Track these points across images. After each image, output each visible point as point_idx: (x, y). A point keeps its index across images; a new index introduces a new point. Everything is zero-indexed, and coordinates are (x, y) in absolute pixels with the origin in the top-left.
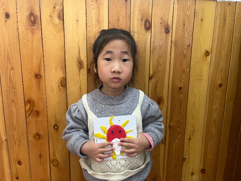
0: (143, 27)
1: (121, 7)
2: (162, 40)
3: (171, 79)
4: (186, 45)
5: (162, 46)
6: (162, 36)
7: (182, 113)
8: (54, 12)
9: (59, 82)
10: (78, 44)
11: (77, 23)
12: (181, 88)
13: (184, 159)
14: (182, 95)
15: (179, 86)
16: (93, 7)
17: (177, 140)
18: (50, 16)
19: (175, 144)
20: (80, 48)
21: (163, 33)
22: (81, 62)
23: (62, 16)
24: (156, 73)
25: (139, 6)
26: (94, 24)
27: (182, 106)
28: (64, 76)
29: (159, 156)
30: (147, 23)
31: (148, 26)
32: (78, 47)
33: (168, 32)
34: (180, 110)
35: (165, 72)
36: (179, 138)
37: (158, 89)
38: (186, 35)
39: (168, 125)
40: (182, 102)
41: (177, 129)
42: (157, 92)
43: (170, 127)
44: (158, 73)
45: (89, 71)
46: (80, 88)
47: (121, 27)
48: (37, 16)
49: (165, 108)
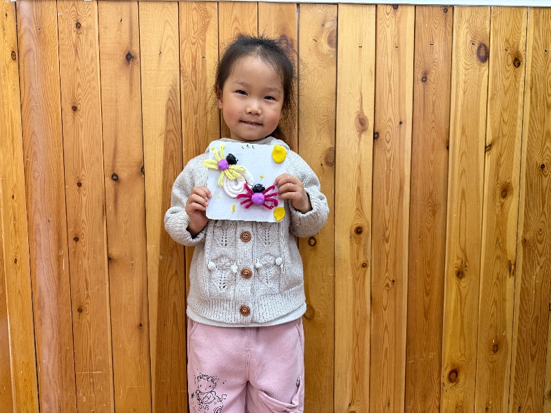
0: (475, 56)
1: (437, 22)
2: (508, 78)
3: (525, 148)
5: (508, 90)
6: (508, 71)
7: (546, 213)
8: (321, 32)
9: (323, 156)
10: (361, 89)
11: (360, 53)
12: (543, 166)
14: (545, 181)
15: (540, 163)
16: (388, 22)
17: (538, 267)
18: (314, 40)
19: (534, 277)
20: (363, 95)
21: (509, 66)
22: (363, 119)
23: (335, 39)
24: (499, 137)
25: (468, 21)
26: (388, 52)
27: (546, 201)
28: (332, 146)
29: (504, 300)
30: (483, 48)
31: (483, 55)
32: (359, 93)
33: (519, 64)
34: (543, 208)
35: (514, 137)
36: (541, 264)
37: (502, 168)
39: (520, 239)
40: (547, 193)
41: (540, 247)
42: (500, 175)
43: (525, 241)
44: (501, 139)
45: (376, 136)
46: (359, 167)
47: (436, 56)
48: (292, 40)
49: (514, 203)
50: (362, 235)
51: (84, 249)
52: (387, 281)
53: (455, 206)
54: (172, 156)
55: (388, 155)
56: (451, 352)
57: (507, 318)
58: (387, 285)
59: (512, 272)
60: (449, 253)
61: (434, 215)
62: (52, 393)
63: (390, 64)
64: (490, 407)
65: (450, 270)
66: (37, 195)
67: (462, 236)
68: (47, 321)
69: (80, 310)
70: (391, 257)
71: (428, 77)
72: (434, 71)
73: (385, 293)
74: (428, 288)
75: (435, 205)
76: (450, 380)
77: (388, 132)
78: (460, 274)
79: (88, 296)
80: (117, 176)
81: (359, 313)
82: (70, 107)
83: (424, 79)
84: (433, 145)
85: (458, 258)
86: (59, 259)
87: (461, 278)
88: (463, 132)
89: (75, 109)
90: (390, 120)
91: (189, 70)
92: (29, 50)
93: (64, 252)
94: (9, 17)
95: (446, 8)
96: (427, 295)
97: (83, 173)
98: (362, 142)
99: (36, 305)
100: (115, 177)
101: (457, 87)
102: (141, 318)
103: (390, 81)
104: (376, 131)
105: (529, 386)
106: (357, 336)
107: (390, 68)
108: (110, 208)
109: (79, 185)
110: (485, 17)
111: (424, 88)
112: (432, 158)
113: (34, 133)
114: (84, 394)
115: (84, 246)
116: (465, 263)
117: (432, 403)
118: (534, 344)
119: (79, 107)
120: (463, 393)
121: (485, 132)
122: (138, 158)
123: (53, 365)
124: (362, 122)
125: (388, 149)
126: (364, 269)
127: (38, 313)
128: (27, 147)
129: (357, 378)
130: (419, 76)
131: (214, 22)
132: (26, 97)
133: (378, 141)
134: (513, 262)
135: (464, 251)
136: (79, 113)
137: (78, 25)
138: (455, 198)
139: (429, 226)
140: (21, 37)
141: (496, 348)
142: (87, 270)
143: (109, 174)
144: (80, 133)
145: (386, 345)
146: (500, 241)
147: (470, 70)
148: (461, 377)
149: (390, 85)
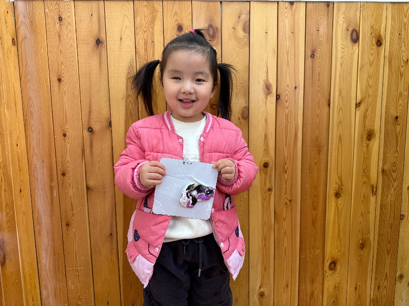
0: (349, 38)
1: (321, 14)
2: (372, 55)
4: (403, 60)
6: (373, 49)
7: (399, 151)
8: (238, 22)
9: (240, 112)
11: (266, 37)
12: (397, 118)
13: (402, 217)
14: (398, 128)
15: (395, 115)
16: (286, 15)
17: (393, 189)
18: (233, 28)
19: (390, 196)
20: (268, 68)
21: (374, 45)
22: (269, 85)
23: (248, 27)
24: (365, 97)
26: (287, 37)
27: (399, 141)
28: (247, 105)
29: (369, 212)
30: (354, 33)
32: (265, 66)
33: (381, 44)
34: (397, 147)
35: (376, 96)
36: (395, 187)
37: (368, 119)
38: (403, 48)
39: (380, 170)
40: (400, 136)
41: (394, 175)
42: (366, 123)
43: (383, 171)
44: (367, 98)
45: (278, 97)
46: (266, 120)
47: (321, 39)
48: (217, 28)
49: (376, 145)
50: (268, 168)
51: (70, 181)
52: (286, 200)
53: (334, 146)
54: (131, 114)
55: (287, 111)
56: (331, 249)
57: (370, 225)
58: (286, 203)
59: (374, 193)
60: (330, 180)
61: (319, 153)
62: (49, 283)
63: (288, 46)
64: (358, 287)
65: (331, 192)
66: (34, 143)
67: (339, 168)
68: (44, 232)
69: (68, 225)
70: (289, 183)
71: (315, 54)
72: (319, 50)
73: (284, 209)
74: (315, 205)
75: (319, 147)
76: (330, 269)
77: (287, 94)
78: (337, 195)
79: (73, 215)
80: (92, 129)
81: (266, 223)
82: (56, 79)
83: (313, 56)
84: (319, 103)
85: (336, 184)
86: (51, 188)
87: (338, 198)
88: (340, 94)
89: (59, 80)
90: (288, 86)
91: (142, 51)
92: (25, 37)
93: (55, 184)
94: (9, 13)
95: (328, 4)
96: (314, 209)
97: (67, 126)
98: (268, 102)
99: (36, 221)
100: (90, 130)
101: (336, 62)
102: (112, 230)
103: (288, 57)
104: (278, 94)
105: (385, 272)
106: (265, 239)
107: (288, 48)
108: (87, 151)
109: (65, 135)
110: (357, 10)
111: (312, 62)
112: (318, 113)
113: (30, 98)
114: (72, 284)
115: (69, 179)
116: (341, 187)
117: (317, 285)
118: (389, 243)
119: (62, 79)
120: (339, 278)
121: (356, 93)
122: (107, 116)
123: (50, 263)
124: (268, 87)
125: (287, 106)
126: (270, 192)
127: (37, 228)
128: (26, 109)
129: (265, 269)
130: (309, 54)
131: (159, 15)
132: (24, 72)
133: (279, 101)
134: (375, 186)
135: (340, 178)
136: (63, 83)
137: (60, 19)
138: (334, 141)
139: (316, 161)
140: (19, 28)
141: (362, 246)
142: (72, 197)
143: (86, 127)
144: (64, 98)
145: (285, 245)
146: (366, 171)
147: (345, 49)
148: (338, 267)
149: (288, 60)
